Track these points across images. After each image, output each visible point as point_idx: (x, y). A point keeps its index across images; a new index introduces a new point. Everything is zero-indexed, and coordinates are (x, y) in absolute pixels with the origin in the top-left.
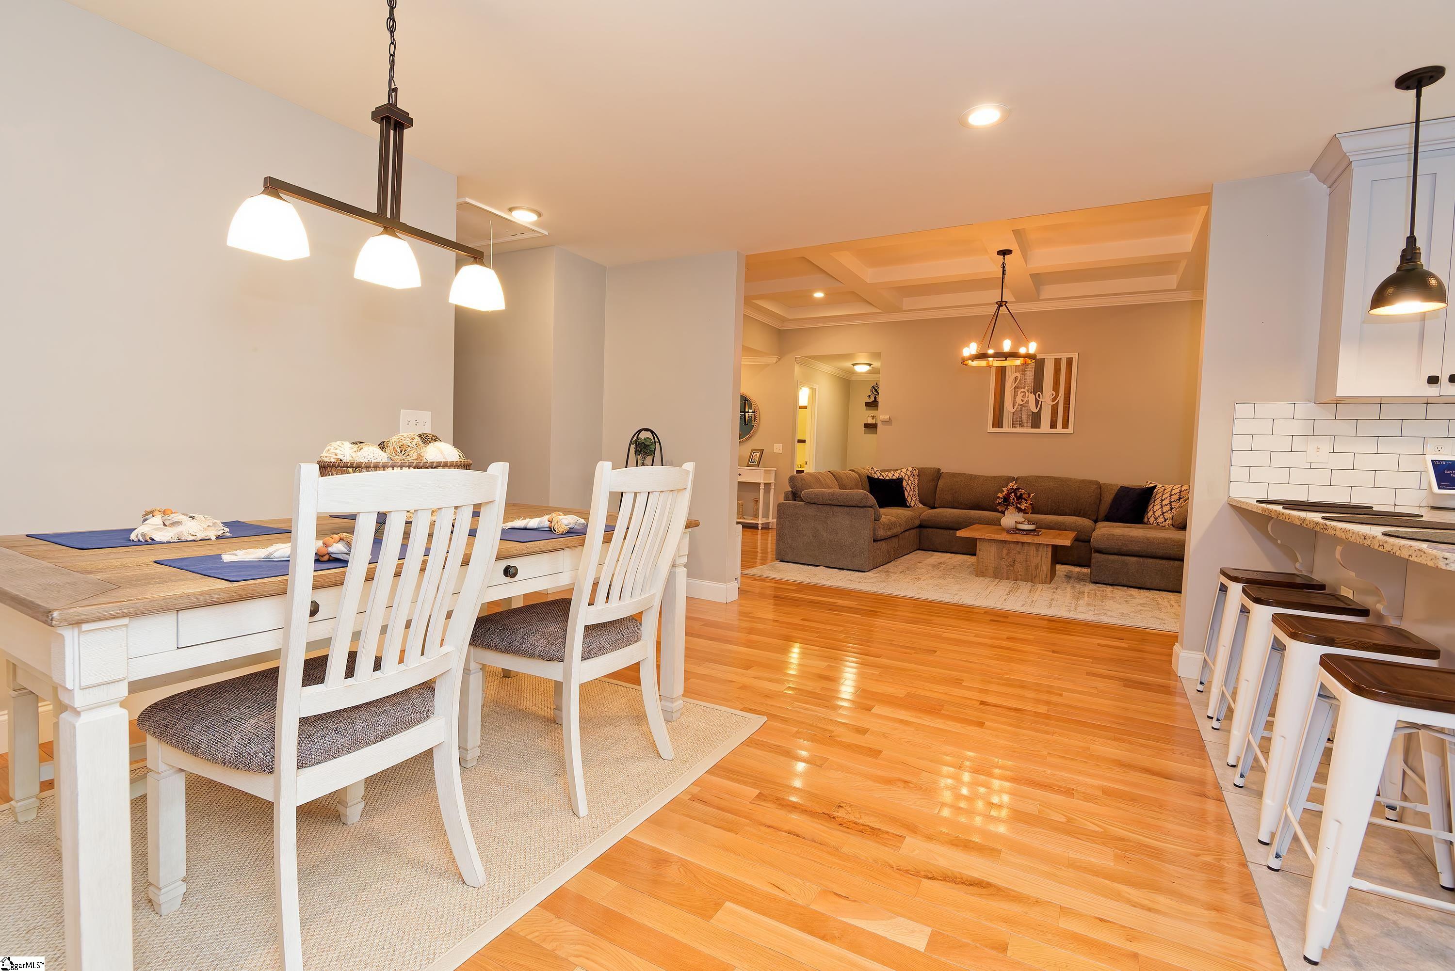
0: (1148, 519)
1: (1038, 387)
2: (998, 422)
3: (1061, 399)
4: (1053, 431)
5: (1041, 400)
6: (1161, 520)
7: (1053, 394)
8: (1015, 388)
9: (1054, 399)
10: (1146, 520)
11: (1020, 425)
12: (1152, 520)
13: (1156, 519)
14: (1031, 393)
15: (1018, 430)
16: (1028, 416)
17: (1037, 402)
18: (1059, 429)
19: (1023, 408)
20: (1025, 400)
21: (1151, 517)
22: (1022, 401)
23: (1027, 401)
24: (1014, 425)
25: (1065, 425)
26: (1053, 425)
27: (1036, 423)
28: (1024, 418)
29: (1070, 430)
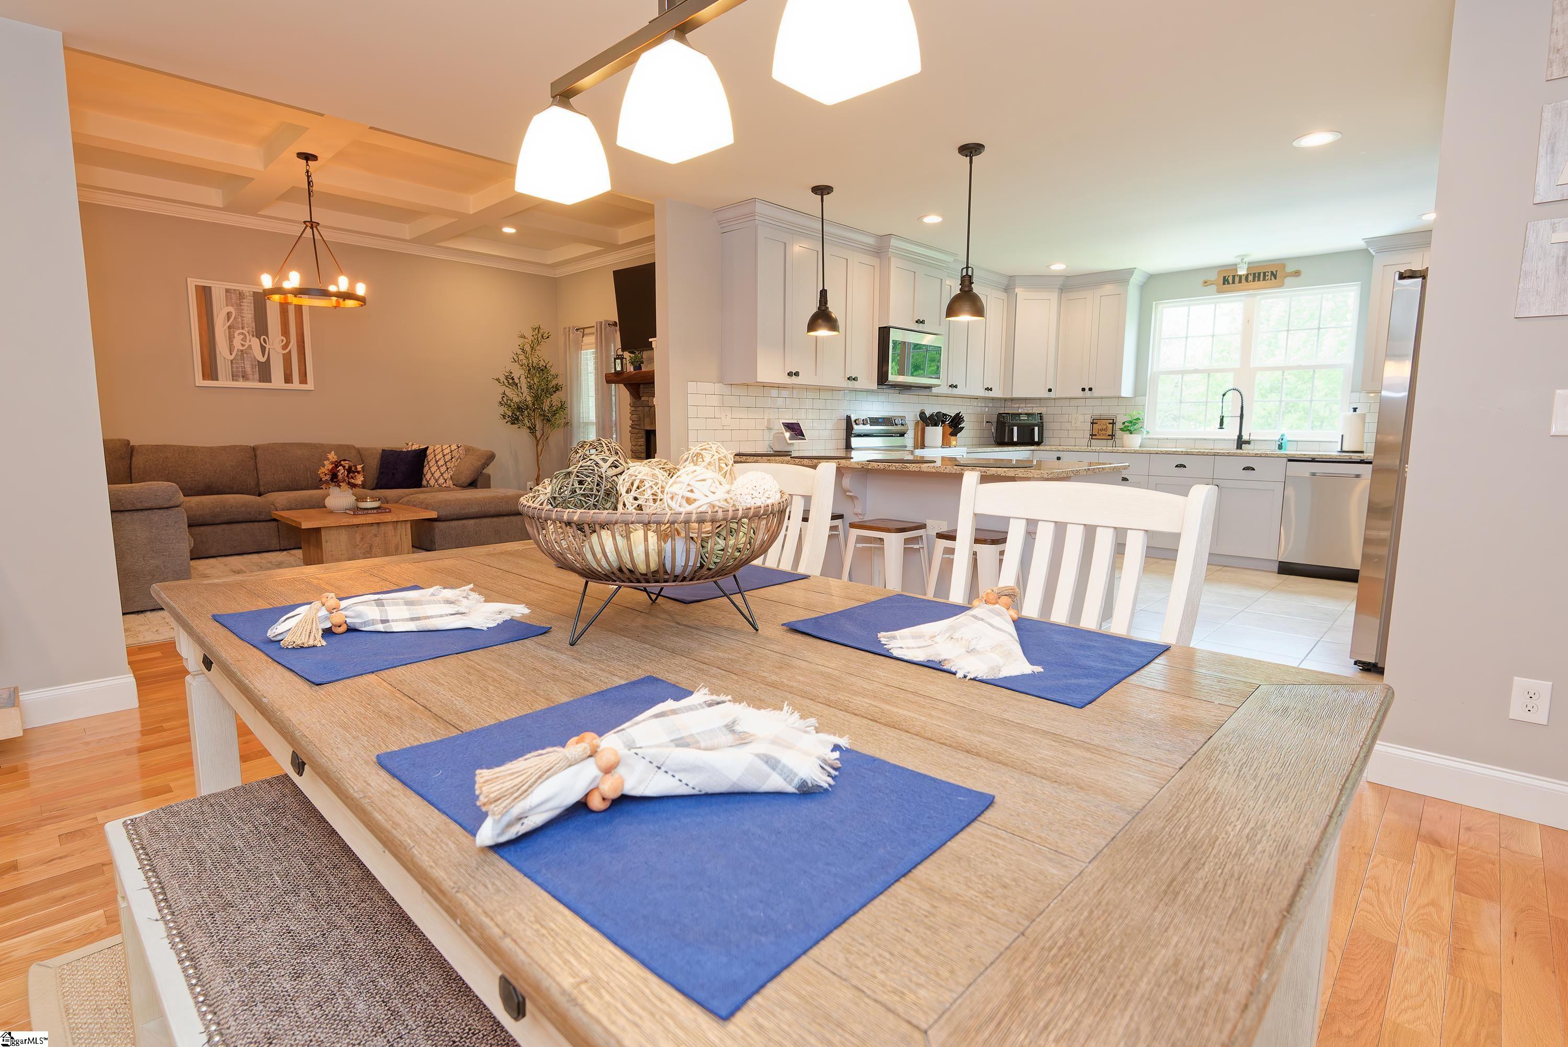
0: (428, 482)
1: (261, 330)
2: (210, 372)
3: (293, 346)
4: (288, 386)
5: (267, 346)
6: (441, 481)
7: (283, 341)
8: (229, 327)
9: (285, 347)
10: (424, 483)
11: (243, 377)
12: (432, 482)
13: (436, 481)
14: (253, 336)
15: (241, 384)
16: (253, 367)
17: (263, 349)
18: (296, 385)
19: (245, 355)
20: (247, 344)
21: (430, 479)
22: (243, 345)
23: (250, 347)
24: (234, 377)
25: (303, 380)
26: (288, 379)
27: (265, 375)
28: (248, 369)
29: (310, 386)
